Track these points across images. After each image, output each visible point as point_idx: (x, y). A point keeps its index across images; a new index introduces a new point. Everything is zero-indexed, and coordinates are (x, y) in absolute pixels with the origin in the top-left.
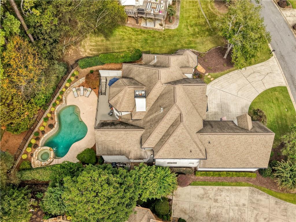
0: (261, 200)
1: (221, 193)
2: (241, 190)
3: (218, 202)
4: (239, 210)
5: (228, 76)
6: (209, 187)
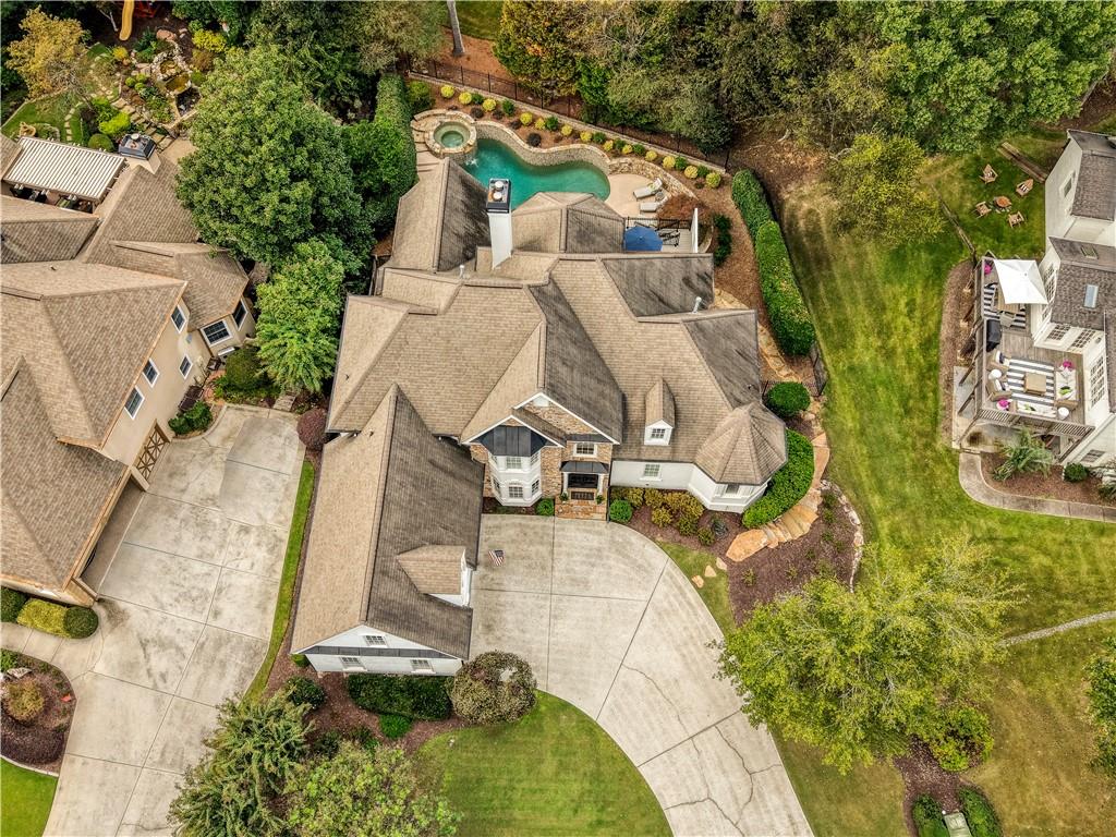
0: (222, 675)
4: (204, 595)
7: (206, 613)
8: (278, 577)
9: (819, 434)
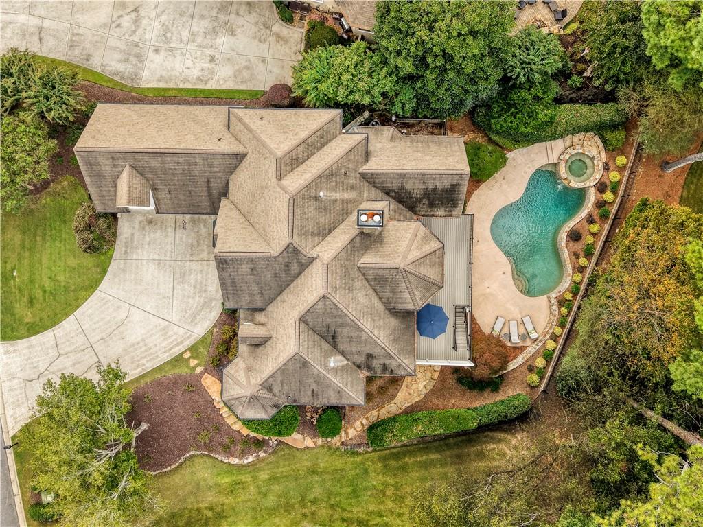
0: (120, 61)
1: (202, 75)
2: (159, 81)
3: (210, 56)
4: (168, 41)
5: (144, 365)
6: (224, 87)
7: (157, 44)
8: (181, 86)
9: (315, 443)
